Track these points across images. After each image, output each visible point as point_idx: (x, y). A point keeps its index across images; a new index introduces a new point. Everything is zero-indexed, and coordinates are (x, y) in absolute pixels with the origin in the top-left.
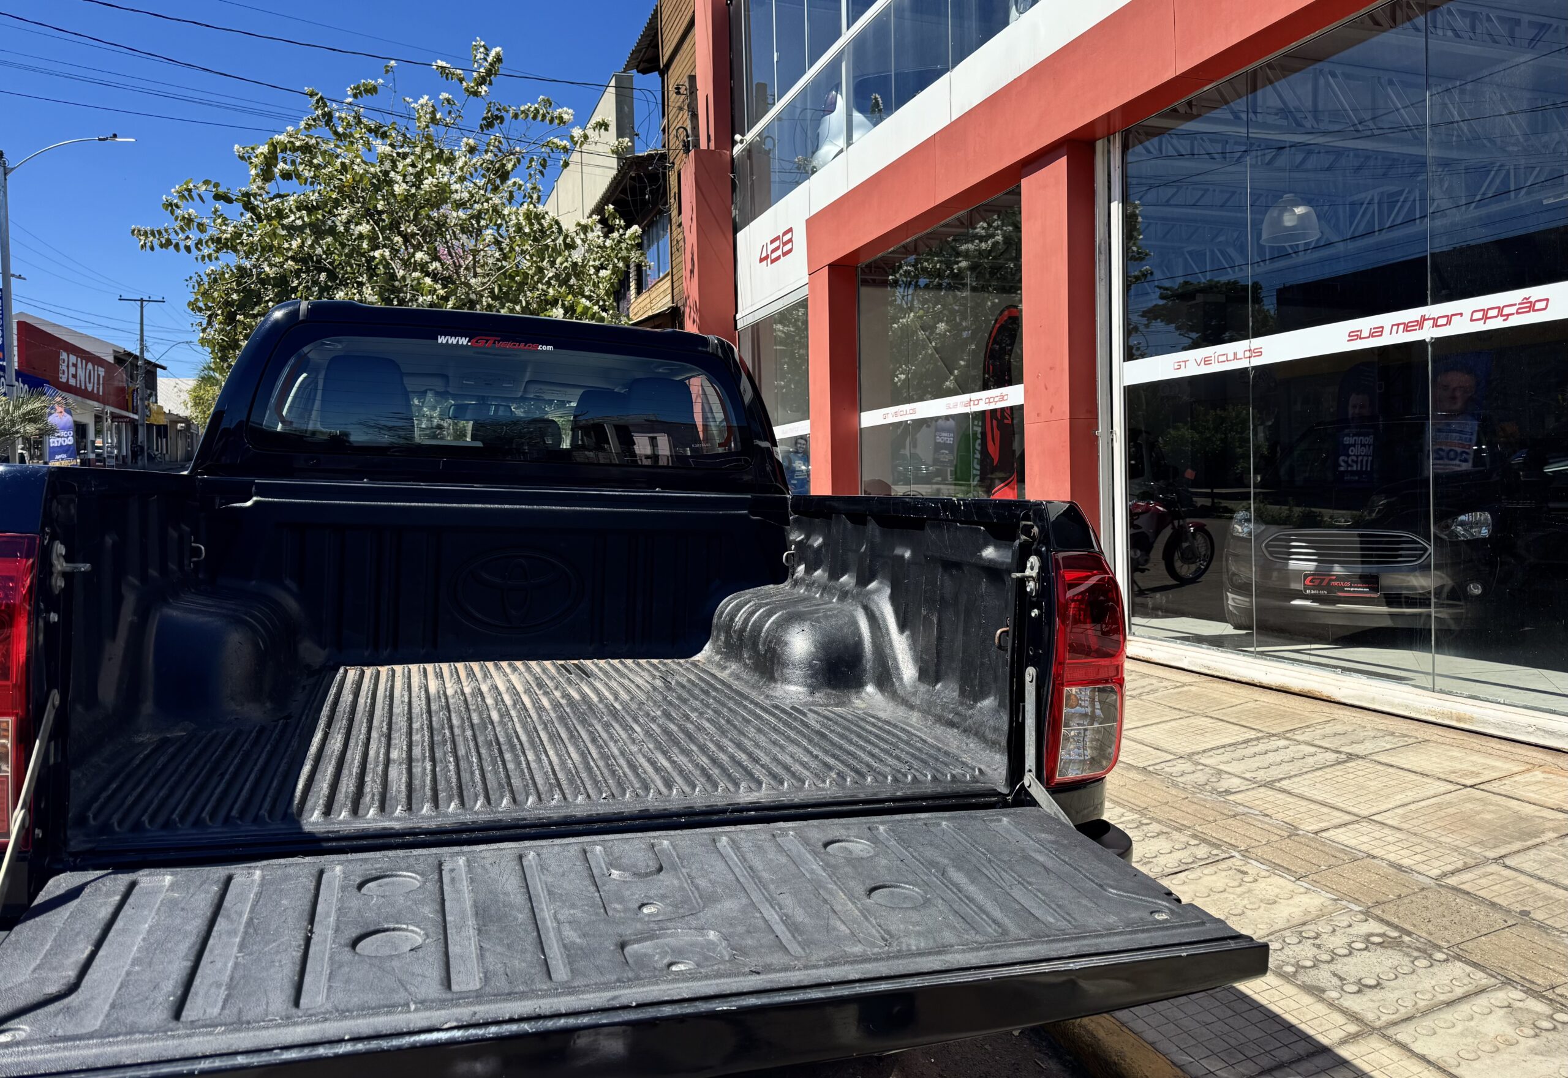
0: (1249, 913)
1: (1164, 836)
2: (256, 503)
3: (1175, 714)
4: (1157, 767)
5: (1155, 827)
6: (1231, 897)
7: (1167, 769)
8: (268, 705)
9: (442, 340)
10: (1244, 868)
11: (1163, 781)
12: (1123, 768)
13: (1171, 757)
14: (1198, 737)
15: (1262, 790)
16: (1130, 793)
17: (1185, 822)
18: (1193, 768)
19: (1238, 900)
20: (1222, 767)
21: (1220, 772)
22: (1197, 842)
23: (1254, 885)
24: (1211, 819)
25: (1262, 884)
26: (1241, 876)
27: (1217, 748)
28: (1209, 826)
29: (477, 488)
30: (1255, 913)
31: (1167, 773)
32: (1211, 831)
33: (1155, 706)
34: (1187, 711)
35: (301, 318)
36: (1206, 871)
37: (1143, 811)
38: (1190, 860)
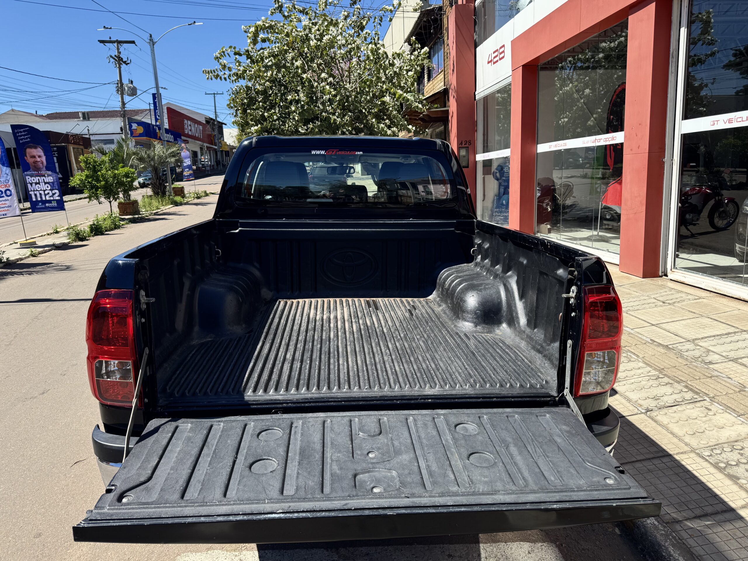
0: (707, 432)
1: (670, 385)
2: (240, 230)
3: (691, 315)
4: (674, 346)
5: (666, 380)
6: (699, 422)
7: (679, 347)
8: (244, 326)
9: (313, 152)
10: (710, 407)
11: (676, 354)
12: (656, 345)
13: (684, 340)
14: (701, 330)
15: (731, 363)
16: (656, 359)
17: (683, 379)
18: (694, 347)
19: (703, 425)
20: (711, 348)
21: (709, 351)
22: (686, 390)
23: (713, 417)
24: (698, 378)
25: (718, 417)
26: (707, 411)
27: (710, 337)
28: (696, 382)
29: (330, 221)
30: (711, 433)
31: (679, 349)
32: (696, 385)
33: (681, 310)
34: (698, 314)
35: (253, 146)
36: (688, 407)
37: (661, 371)
38: (681, 400)
